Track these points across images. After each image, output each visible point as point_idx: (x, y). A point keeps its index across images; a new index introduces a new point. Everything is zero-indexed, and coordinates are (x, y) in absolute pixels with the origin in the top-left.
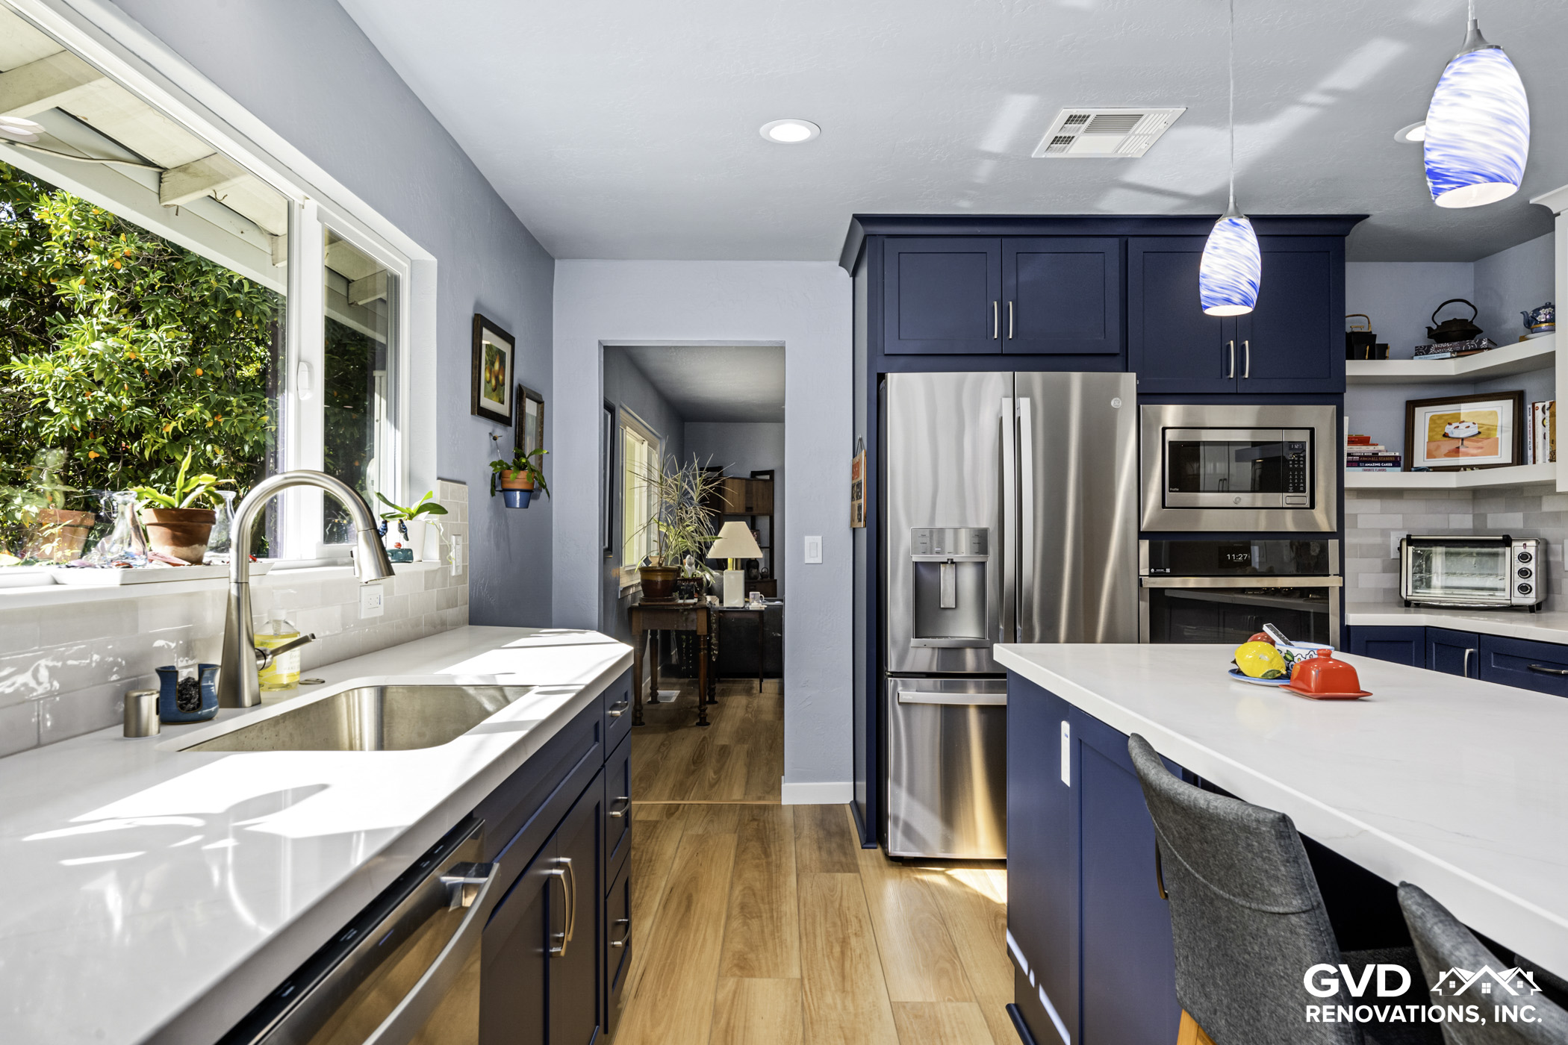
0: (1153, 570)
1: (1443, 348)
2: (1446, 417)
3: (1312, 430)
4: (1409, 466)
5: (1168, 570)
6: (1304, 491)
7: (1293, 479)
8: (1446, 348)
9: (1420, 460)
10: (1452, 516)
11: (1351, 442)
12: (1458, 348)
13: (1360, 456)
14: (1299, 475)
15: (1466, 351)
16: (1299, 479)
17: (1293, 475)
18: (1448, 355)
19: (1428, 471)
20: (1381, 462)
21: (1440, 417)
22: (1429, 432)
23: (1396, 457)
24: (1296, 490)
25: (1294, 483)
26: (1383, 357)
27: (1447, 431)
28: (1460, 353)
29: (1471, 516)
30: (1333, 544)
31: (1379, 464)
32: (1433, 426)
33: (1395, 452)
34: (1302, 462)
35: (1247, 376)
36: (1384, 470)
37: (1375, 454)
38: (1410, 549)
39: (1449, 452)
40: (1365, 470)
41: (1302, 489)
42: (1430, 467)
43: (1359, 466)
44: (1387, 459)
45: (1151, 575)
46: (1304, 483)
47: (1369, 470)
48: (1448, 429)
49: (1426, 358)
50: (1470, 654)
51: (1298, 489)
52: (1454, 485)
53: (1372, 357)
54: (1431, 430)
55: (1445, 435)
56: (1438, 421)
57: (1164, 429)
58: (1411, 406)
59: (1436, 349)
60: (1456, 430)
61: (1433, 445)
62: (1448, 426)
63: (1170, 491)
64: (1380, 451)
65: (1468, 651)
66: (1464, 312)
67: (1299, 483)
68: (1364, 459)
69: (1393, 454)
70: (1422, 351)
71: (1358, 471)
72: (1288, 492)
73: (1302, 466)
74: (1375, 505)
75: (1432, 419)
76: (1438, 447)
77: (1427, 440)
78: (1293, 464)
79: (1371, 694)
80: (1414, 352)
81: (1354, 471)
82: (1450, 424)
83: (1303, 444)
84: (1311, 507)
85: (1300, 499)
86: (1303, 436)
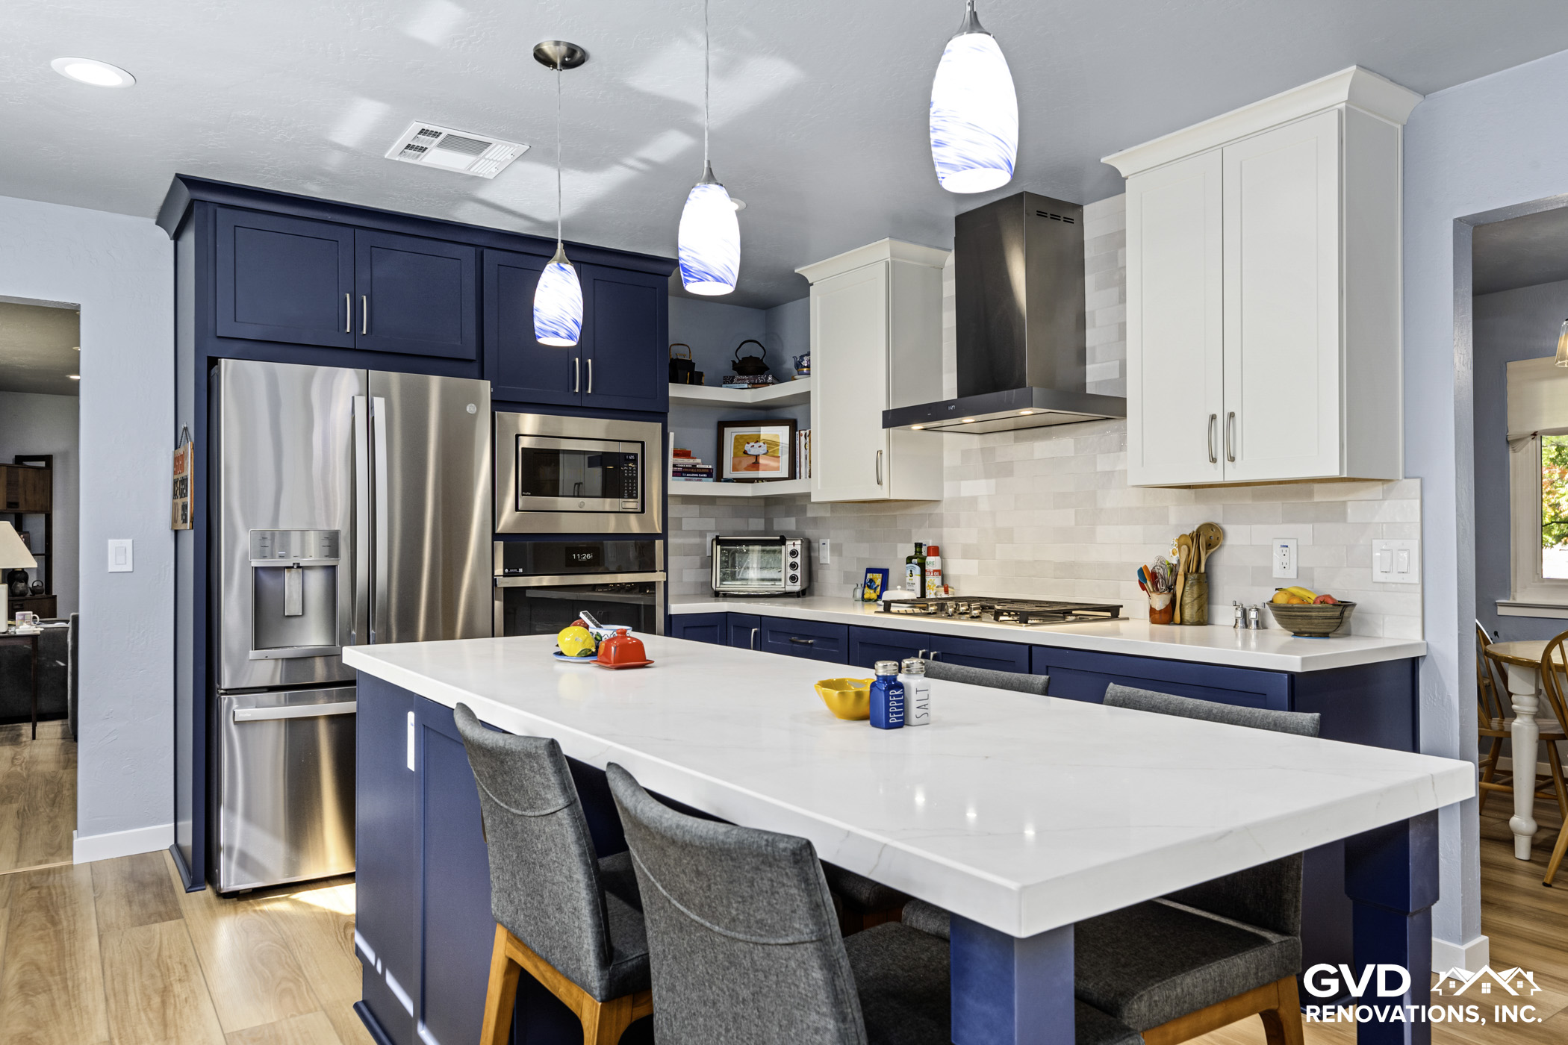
0: (507, 570)
1: (742, 380)
2: (745, 437)
3: (643, 443)
4: (720, 478)
5: (521, 570)
6: (636, 497)
7: (628, 487)
8: (745, 379)
9: (728, 473)
10: (751, 520)
11: (676, 454)
12: (753, 381)
13: (683, 468)
14: (632, 483)
15: (758, 383)
16: (632, 487)
17: (628, 483)
18: (746, 386)
19: (733, 482)
20: (698, 473)
21: (742, 436)
22: (734, 448)
23: (709, 469)
24: (630, 496)
25: (628, 490)
26: (700, 383)
27: (746, 449)
28: (755, 385)
29: (763, 520)
30: (659, 544)
31: (697, 475)
32: (736, 444)
33: (709, 465)
34: (635, 472)
35: (590, 392)
36: (700, 480)
37: (694, 466)
38: (719, 547)
39: (748, 466)
40: (687, 480)
41: (634, 495)
42: (734, 479)
43: (682, 476)
44: (703, 471)
45: (505, 575)
46: (637, 490)
47: (690, 480)
48: (747, 447)
49: (731, 387)
50: (755, 632)
51: (632, 495)
52: (750, 494)
53: (692, 382)
54: (735, 447)
55: (745, 452)
56: (740, 441)
57: (517, 436)
58: (722, 426)
59: (738, 380)
60: (752, 448)
61: (737, 459)
62: (747, 445)
63: (523, 495)
64: (698, 464)
65: (753, 630)
66: (756, 352)
67: (632, 490)
68: (686, 470)
69: (707, 467)
70: (727, 381)
71: (681, 480)
72: (624, 498)
73: (635, 476)
74: (694, 509)
75: (736, 438)
76: (740, 462)
77: (732, 456)
78: (628, 473)
79: (653, 662)
80: (723, 381)
81: (678, 480)
82: (748, 443)
83: (636, 455)
84: (643, 511)
85: (632, 504)
86: (636, 449)
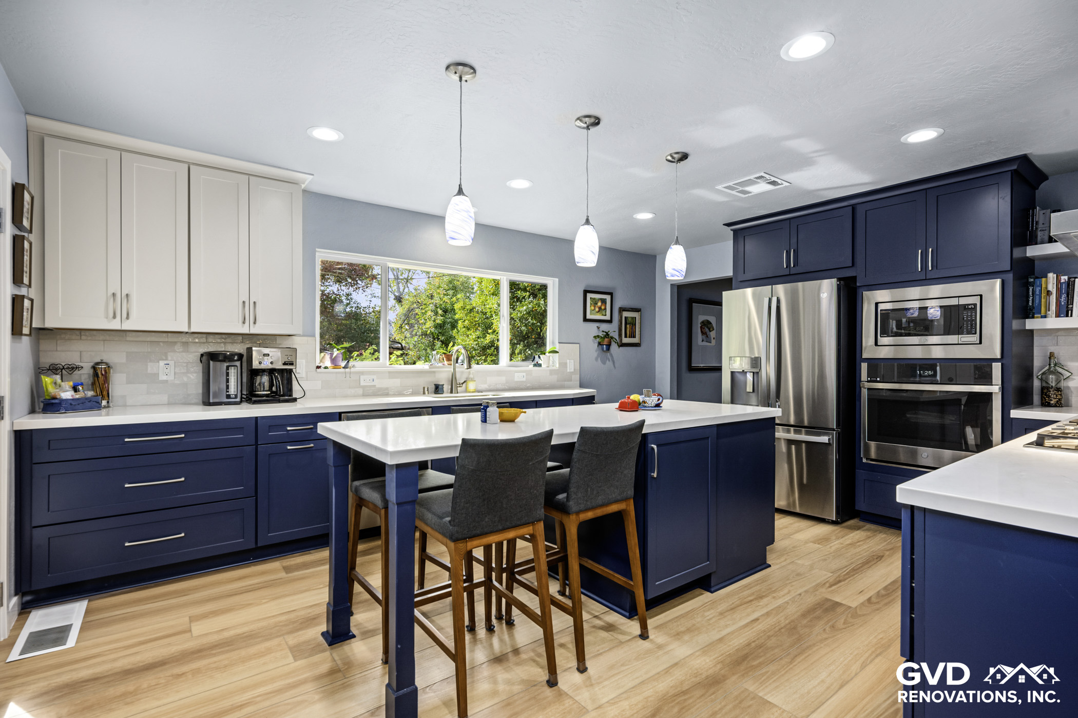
0: (869, 379)
3: (981, 296)
5: (878, 379)
6: (975, 333)
7: (967, 326)
14: (972, 324)
16: (971, 326)
17: (967, 324)
24: (969, 333)
25: (967, 330)
30: (996, 366)
34: (973, 316)
35: (929, 268)
41: (973, 332)
45: (868, 381)
46: (975, 329)
51: (971, 332)
57: (877, 304)
63: (881, 337)
67: (972, 328)
72: (963, 334)
73: (974, 318)
78: (967, 318)
83: (975, 305)
84: (981, 343)
85: (974, 338)
86: (976, 300)
